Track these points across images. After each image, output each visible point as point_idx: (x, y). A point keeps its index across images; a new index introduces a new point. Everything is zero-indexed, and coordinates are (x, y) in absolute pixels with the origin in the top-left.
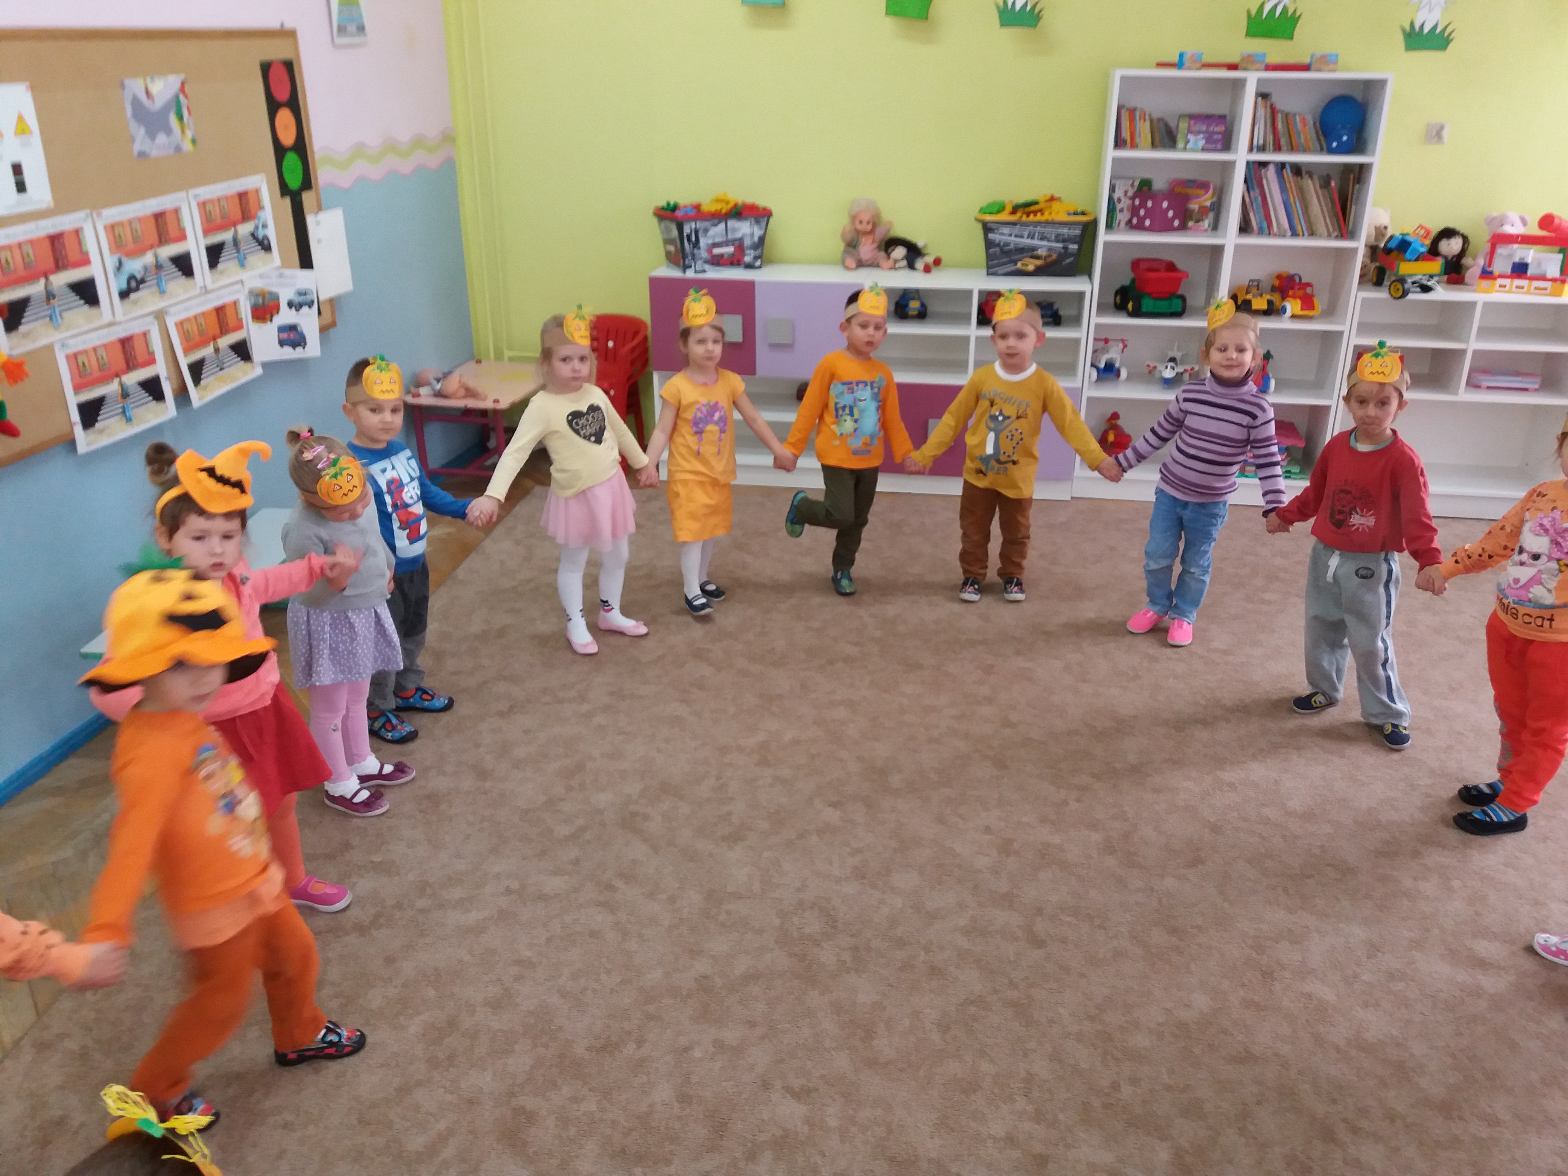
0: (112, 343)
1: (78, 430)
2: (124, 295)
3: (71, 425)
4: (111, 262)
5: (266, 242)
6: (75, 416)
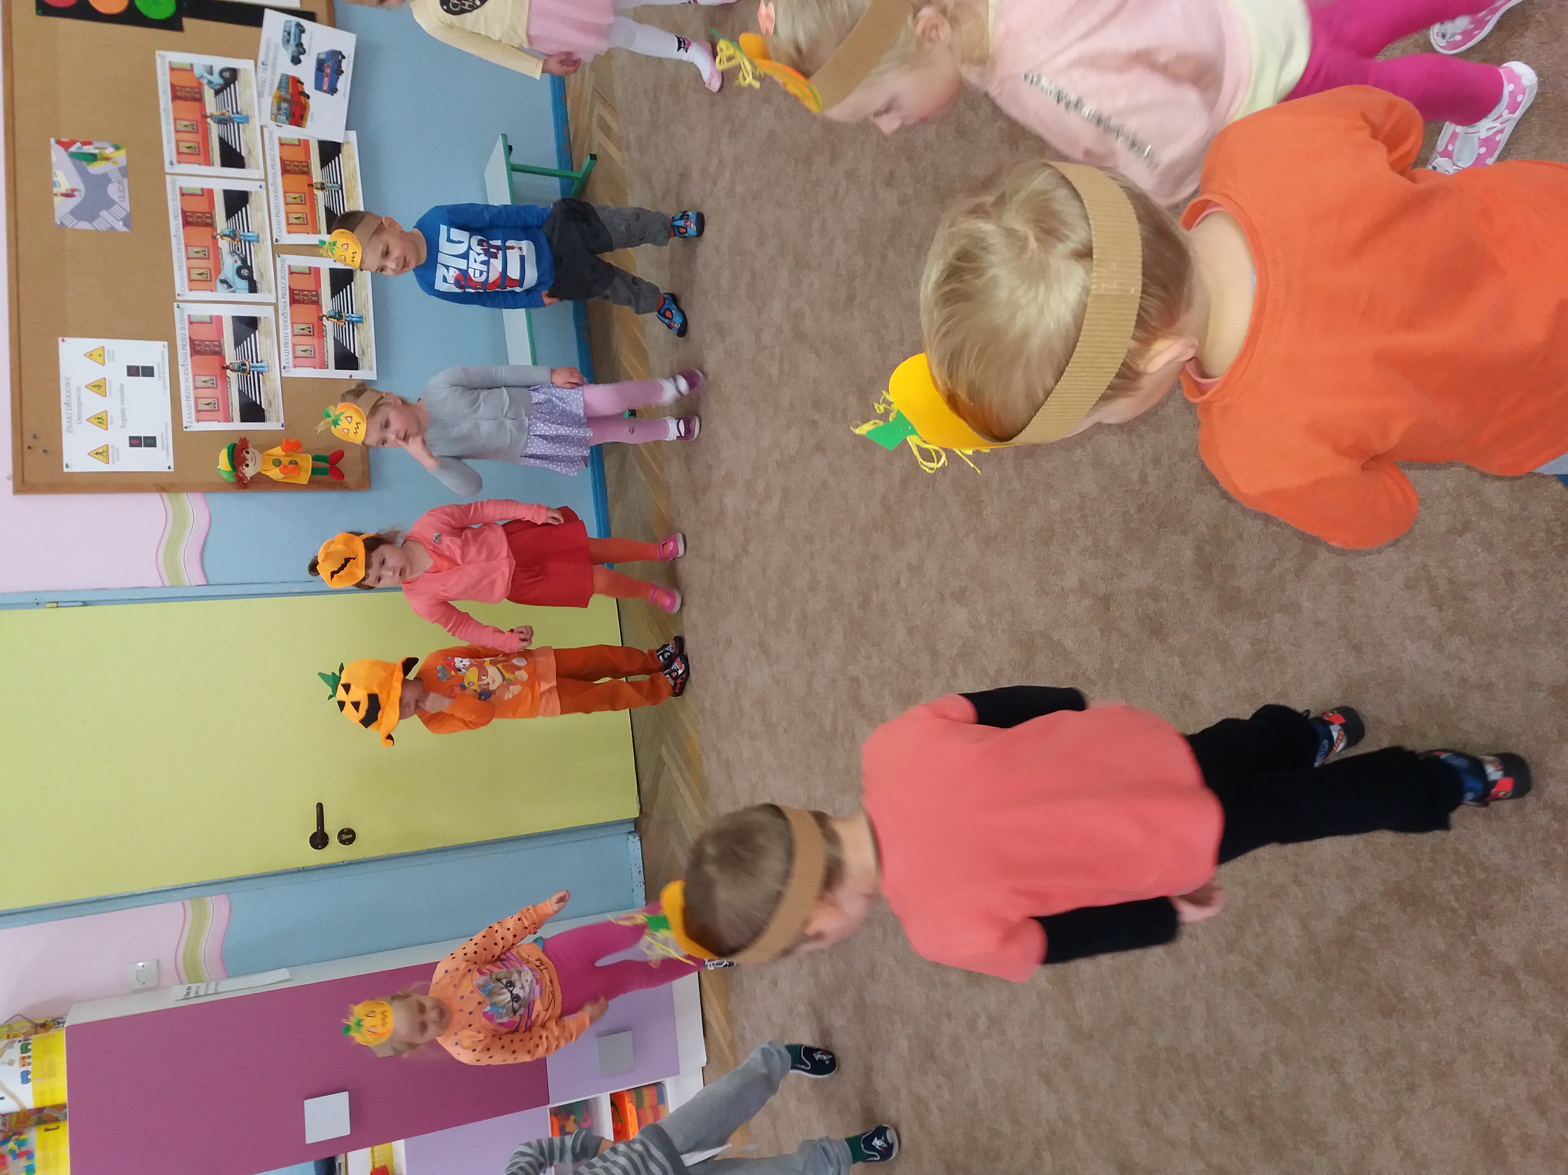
0: (292, 315)
1: (357, 375)
2: (253, 288)
4: (222, 293)
5: (227, 75)
6: (344, 374)
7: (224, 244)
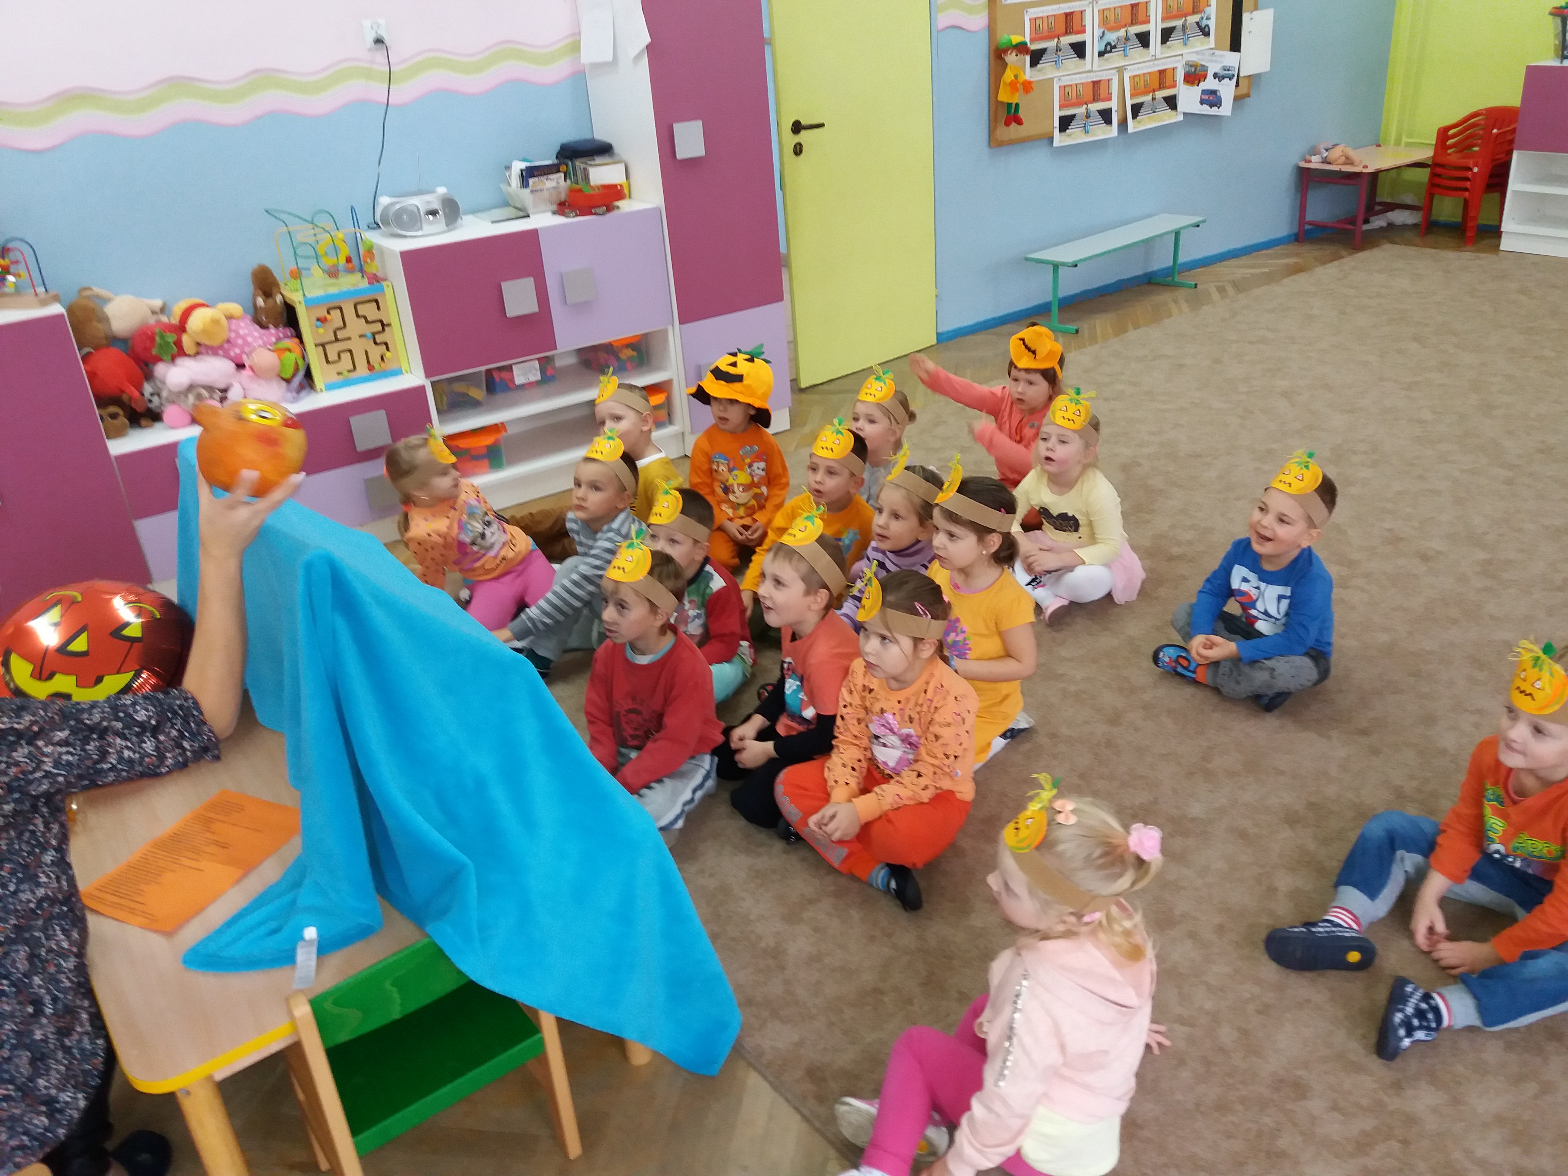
0: (1087, 83)
1: (1057, 131)
2: (1101, 54)
3: (1054, 128)
4: (1098, 32)
5: (1207, 29)
6: (1057, 123)
7: (1122, 33)
